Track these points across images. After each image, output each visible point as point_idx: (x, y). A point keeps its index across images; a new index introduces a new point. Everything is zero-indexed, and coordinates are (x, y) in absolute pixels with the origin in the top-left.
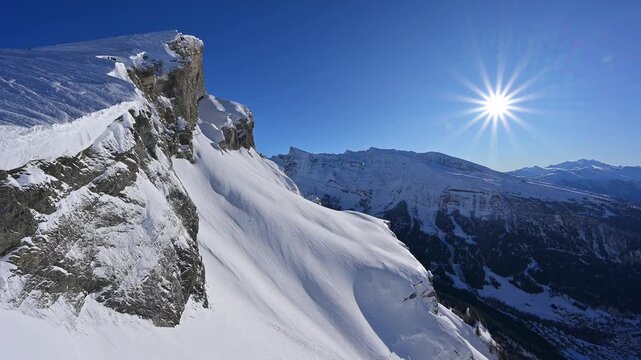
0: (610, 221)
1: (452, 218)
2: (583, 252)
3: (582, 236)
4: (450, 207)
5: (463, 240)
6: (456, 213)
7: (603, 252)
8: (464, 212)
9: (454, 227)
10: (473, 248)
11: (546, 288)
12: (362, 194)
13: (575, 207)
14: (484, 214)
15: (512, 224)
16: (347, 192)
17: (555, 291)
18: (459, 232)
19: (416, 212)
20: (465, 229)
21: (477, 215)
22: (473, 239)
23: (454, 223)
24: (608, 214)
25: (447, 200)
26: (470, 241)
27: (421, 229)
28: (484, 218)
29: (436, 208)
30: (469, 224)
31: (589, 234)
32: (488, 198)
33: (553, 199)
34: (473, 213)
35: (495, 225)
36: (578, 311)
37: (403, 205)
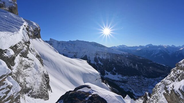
0: (127, 58)
1: (98, 59)
2: (123, 65)
3: (123, 61)
4: (98, 56)
5: (100, 64)
6: (99, 58)
7: (126, 65)
8: (101, 57)
9: (98, 61)
10: (102, 66)
11: (117, 73)
12: (74, 53)
13: (122, 55)
14: (105, 58)
15: (110, 60)
16: (70, 53)
17: (118, 74)
18: (99, 62)
19: (89, 58)
20: (101, 62)
21: (103, 58)
22: (103, 64)
23: (98, 60)
24: (127, 56)
25: (97, 55)
26: (102, 64)
27: (91, 62)
28: (105, 59)
29: (94, 57)
30: (101, 60)
31: (124, 61)
32: (106, 54)
33: (118, 53)
34: (102, 57)
35: (107, 60)
36: (122, 77)
37: (86, 56)
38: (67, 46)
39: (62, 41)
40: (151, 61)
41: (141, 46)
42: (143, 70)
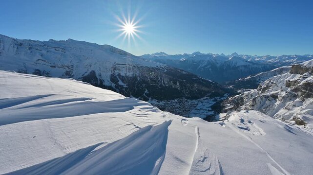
0: (166, 73)
1: (118, 77)
2: (160, 84)
3: (159, 79)
4: (117, 72)
5: (122, 86)
6: (119, 75)
7: (164, 84)
8: (122, 74)
9: (118, 81)
10: (126, 88)
11: (150, 98)
12: (66, 68)
13: (158, 69)
14: (130, 74)
15: (140, 77)
16: (55, 67)
17: (152, 99)
18: (120, 83)
19: (100, 75)
20: (123, 81)
21: (127, 75)
22: (126, 85)
23: (119, 79)
24: (166, 71)
25: (115, 69)
26: (125, 86)
27: (104, 84)
28: (130, 76)
29: (111, 73)
30: (123, 79)
31: (161, 78)
32: (131, 67)
33: (152, 66)
34: (126, 74)
35: (134, 78)
36: (158, 103)
37: (93, 73)
38: (44, 52)
39: (30, 40)
40: (196, 76)
41: (186, 55)
42: (186, 89)
